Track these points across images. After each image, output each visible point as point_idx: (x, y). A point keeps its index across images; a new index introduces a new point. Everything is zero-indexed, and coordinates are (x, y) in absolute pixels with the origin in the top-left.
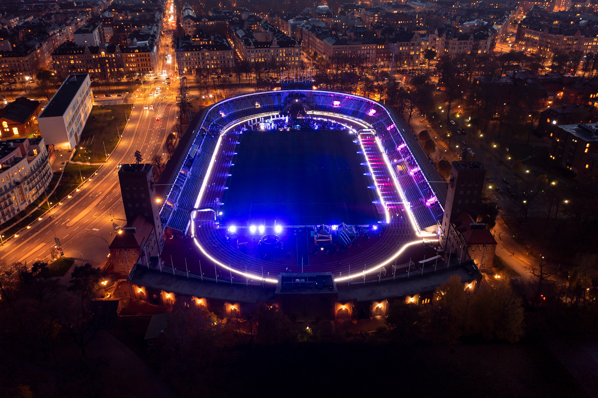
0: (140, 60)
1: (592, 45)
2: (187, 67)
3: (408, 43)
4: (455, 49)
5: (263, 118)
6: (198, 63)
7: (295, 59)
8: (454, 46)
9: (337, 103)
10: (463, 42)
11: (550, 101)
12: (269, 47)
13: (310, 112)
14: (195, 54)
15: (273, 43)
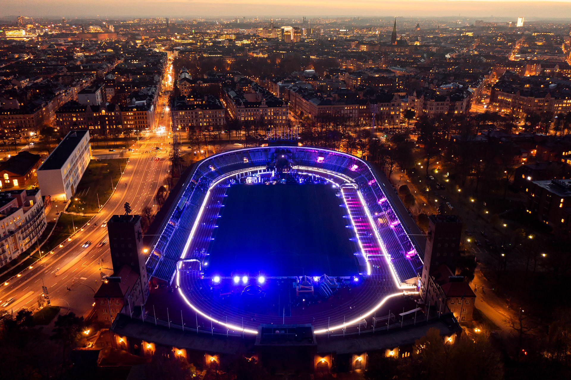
0: (137, 118)
1: (562, 107)
2: (181, 125)
3: (389, 103)
4: (432, 109)
5: (250, 173)
6: (191, 121)
7: (282, 118)
8: (432, 107)
9: (320, 159)
10: (440, 103)
11: (524, 158)
12: (258, 107)
13: (295, 167)
14: (189, 113)
15: (262, 103)
